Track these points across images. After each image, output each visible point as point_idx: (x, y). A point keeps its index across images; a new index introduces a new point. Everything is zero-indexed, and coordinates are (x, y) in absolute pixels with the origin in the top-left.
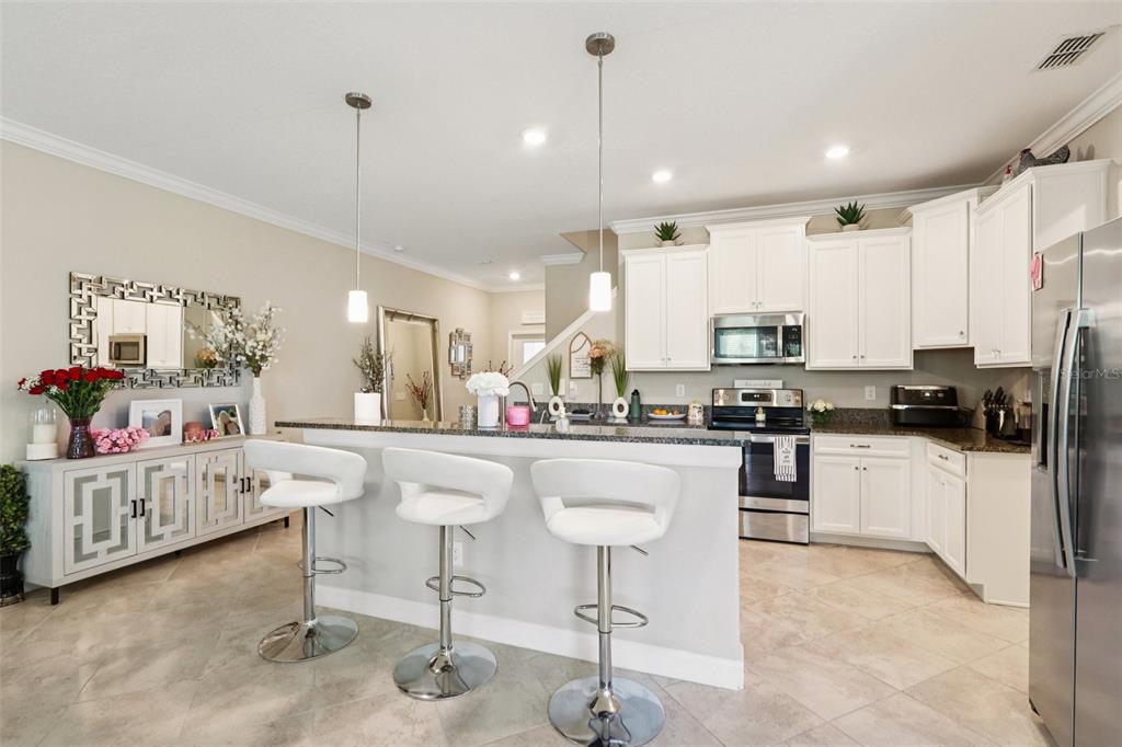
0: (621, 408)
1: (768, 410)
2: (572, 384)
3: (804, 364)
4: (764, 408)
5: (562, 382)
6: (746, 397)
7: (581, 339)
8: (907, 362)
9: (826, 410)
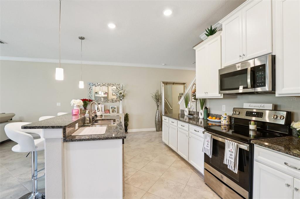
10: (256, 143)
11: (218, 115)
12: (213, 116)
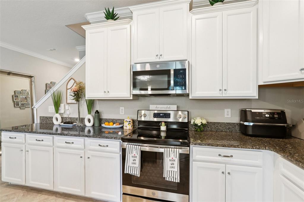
0: (89, 121)
1: (167, 124)
2: (67, 107)
3: (188, 95)
4: (165, 122)
5: (62, 105)
6: (156, 115)
7: (72, 82)
8: (254, 93)
9: (202, 124)
10: (196, 144)
11: (114, 119)
12: (108, 121)
